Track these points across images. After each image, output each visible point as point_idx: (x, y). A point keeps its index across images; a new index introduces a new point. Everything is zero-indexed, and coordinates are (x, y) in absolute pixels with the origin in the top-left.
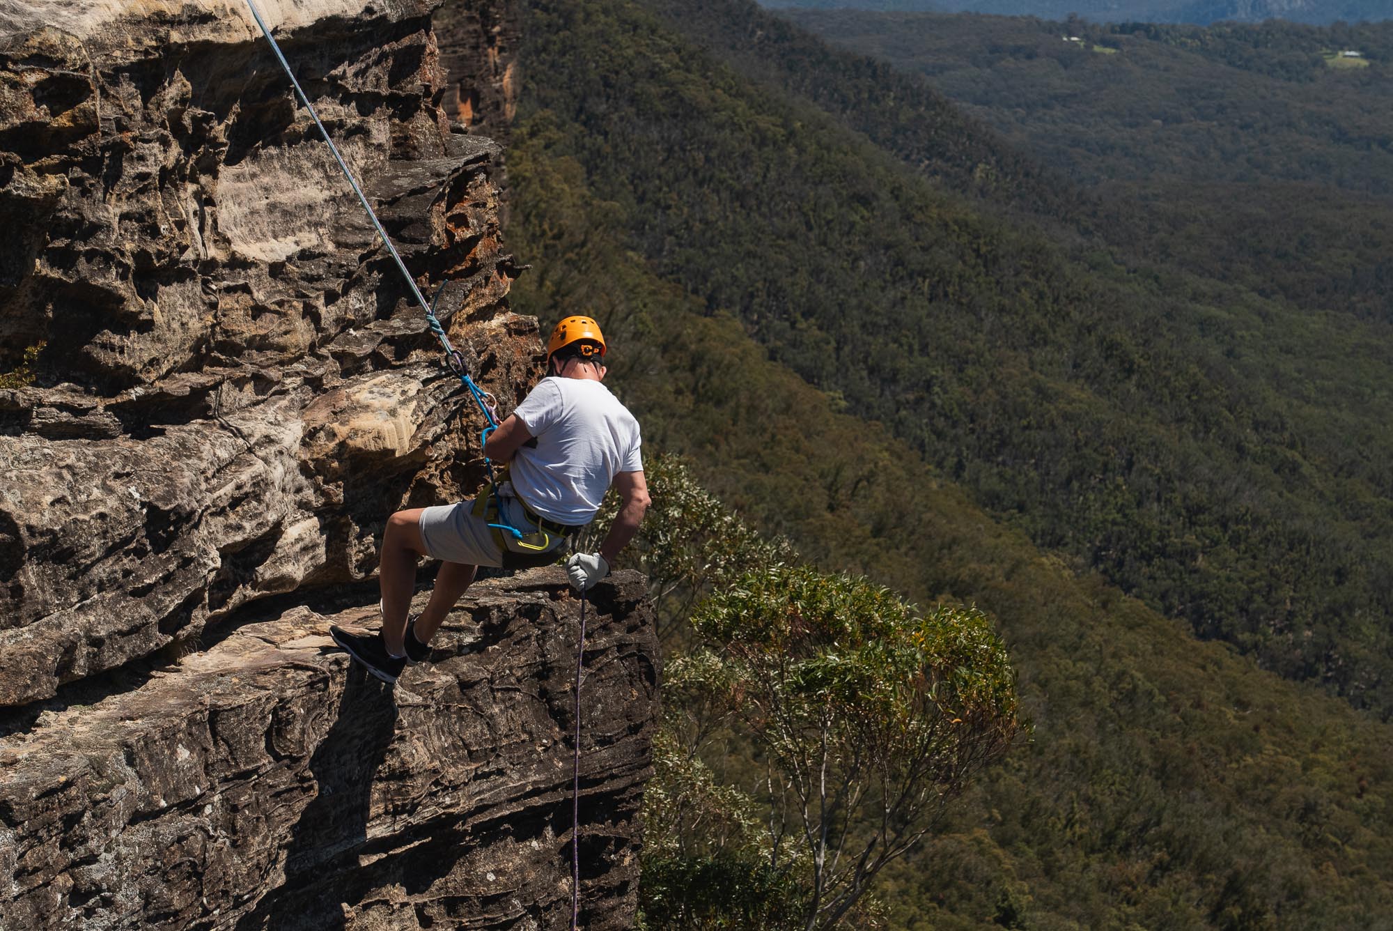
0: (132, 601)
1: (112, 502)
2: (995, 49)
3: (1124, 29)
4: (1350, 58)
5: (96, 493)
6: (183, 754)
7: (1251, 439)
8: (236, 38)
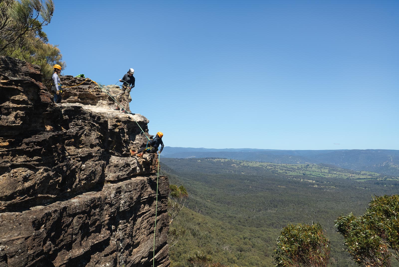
0: (124, 172)
1: (122, 162)
4: (199, 161)
6: (130, 186)
7: (193, 192)
8: (132, 121)
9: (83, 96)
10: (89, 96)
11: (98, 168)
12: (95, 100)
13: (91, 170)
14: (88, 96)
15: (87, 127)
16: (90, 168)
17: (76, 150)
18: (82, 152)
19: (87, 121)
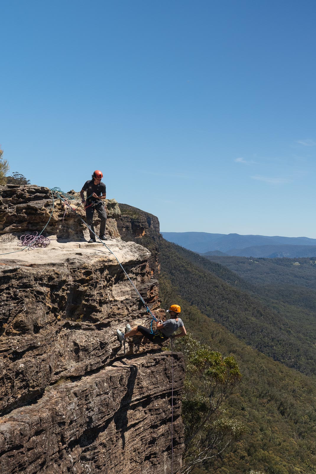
0: (97, 358)
1: (94, 341)
2: (238, 262)
3: (259, 259)
4: (297, 264)
5: (92, 340)
6: (105, 384)
7: (282, 327)
8: (116, 264)
9: (36, 220)
10: (45, 220)
11: (46, 366)
12: (55, 225)
13: (34, 371)
14: (43, 220)
15: (29, 298)
16: (33, 369)
17: (9, 342)
18: (20, 343)
19: (28, 289)
